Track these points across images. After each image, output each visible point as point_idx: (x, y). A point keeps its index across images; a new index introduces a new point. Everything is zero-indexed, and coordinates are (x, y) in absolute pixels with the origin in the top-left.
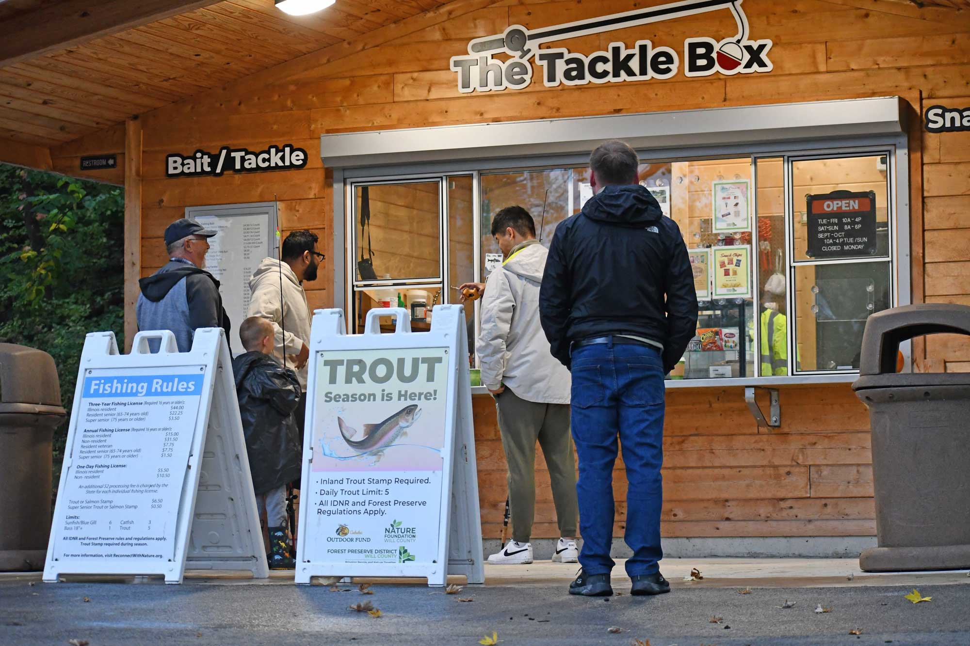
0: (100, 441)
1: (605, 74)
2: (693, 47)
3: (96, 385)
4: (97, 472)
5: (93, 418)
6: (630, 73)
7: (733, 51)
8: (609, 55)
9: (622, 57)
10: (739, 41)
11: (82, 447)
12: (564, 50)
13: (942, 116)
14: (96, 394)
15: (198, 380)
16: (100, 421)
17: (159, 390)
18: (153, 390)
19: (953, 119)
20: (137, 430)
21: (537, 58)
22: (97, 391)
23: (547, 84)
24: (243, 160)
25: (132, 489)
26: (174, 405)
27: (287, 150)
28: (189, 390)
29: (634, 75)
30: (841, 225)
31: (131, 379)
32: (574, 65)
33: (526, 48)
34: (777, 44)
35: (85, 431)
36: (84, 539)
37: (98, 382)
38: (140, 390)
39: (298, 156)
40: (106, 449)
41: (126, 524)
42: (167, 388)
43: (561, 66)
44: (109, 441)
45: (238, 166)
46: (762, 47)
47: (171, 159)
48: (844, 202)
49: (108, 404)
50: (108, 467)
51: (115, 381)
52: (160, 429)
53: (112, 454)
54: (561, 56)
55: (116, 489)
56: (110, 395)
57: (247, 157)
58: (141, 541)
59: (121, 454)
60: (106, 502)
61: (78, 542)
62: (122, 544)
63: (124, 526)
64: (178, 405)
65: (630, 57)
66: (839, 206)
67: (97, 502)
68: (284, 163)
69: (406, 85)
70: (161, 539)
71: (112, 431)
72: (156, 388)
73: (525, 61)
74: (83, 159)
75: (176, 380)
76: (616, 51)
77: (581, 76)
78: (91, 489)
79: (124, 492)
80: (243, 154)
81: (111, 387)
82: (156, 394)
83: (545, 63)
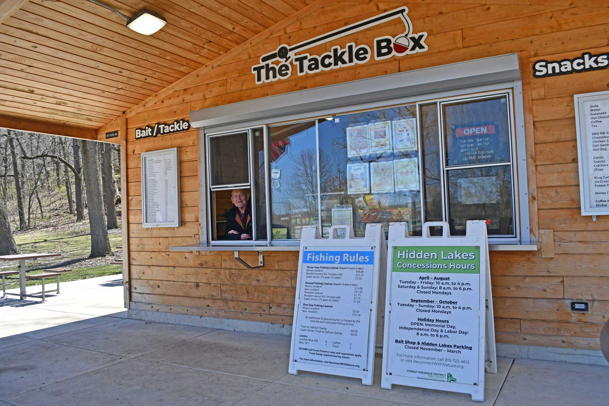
0: (315, 290)
1: (330, 64)
2: (379, 42)
3: (310, 256)
4: (316, 309)
5: (310, 275)
6: (344, 62)
7: (403, 41)
8: (332, 54)
9: (339, 54)
10: (406, 35)
11: (305, 292)
12: (308, 55)
13: (546, 66)
14: (311, 261)
15: (371, 255)
16: (314, 277)
17: (347, 260)
18: (344, 260)
19: (554, 68)
20: (337, 285)
21: (294, 60)
22: (311, 259)
23: (300, 74)
24: (164, 128)
25: (338, 322)
26: (357, 270)
27: (181, 122)
28: (365, 261)
29: (346, 63)
30: (475, 143)
31: (330, 253)
32: (313, 62)
33: (288, 56)
34: (430, 35)
35: (306, 283)
36: (311, 350)
37: (311, 254)
38: (336, 260)
39: (185, 124)
40: (320, 295)
41: (336, 344)
42: (352, 259)
43: (306, 63)
44: (321, 290)
45: (162, 132)
46: (421, 37)
47: (137, 131)
48: (477, 129)
49: (318, 268)
50: (322, 306)
51: (321, 254)
52: (350, 285)
53: (324, 298)
54: (306, 58)
55: (328, 321)
56: (319, 262)
57: (165, 127)
58: (346, 355)
59: (328, 299)
60: (322, 329)
61: (307, 351)
62: (334, 356)
63: (335, 345)
64: (361, 270)
65: (343, 53)
66: (473, 131)
67: (317, 328)
68: (180, 128)
69: (232, 83)
70: (358, 356)
71: (322, 284)
72: (346, 259)
73: (288, 63)
74: (107, 134)
75: (357, 254)
76: (336, 51)
77: (317, 68)
78: (313, 320)
79: (333, 323)
80: (163, 125)
81: (319, 257)
82: (346, 262)
83: (298, 63)
